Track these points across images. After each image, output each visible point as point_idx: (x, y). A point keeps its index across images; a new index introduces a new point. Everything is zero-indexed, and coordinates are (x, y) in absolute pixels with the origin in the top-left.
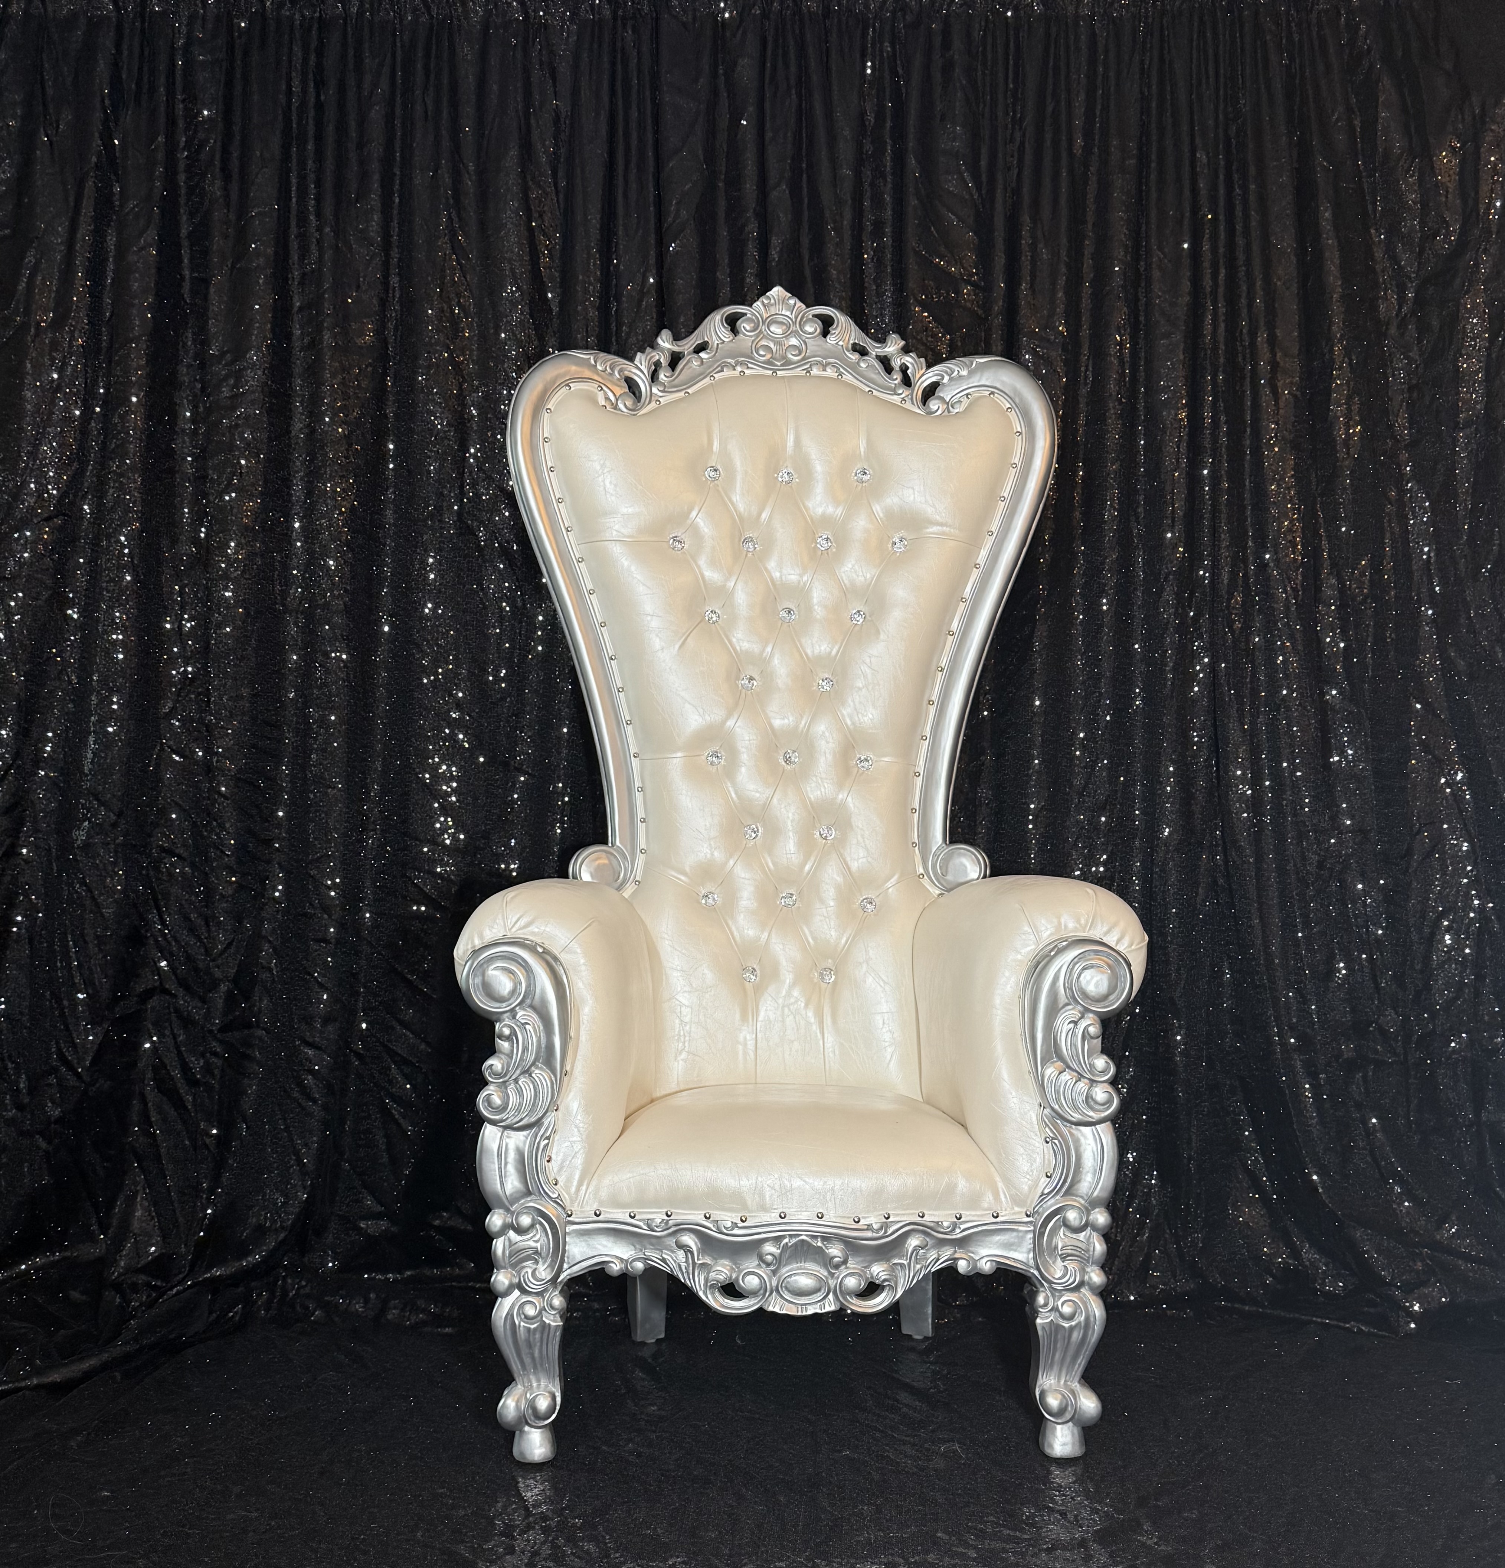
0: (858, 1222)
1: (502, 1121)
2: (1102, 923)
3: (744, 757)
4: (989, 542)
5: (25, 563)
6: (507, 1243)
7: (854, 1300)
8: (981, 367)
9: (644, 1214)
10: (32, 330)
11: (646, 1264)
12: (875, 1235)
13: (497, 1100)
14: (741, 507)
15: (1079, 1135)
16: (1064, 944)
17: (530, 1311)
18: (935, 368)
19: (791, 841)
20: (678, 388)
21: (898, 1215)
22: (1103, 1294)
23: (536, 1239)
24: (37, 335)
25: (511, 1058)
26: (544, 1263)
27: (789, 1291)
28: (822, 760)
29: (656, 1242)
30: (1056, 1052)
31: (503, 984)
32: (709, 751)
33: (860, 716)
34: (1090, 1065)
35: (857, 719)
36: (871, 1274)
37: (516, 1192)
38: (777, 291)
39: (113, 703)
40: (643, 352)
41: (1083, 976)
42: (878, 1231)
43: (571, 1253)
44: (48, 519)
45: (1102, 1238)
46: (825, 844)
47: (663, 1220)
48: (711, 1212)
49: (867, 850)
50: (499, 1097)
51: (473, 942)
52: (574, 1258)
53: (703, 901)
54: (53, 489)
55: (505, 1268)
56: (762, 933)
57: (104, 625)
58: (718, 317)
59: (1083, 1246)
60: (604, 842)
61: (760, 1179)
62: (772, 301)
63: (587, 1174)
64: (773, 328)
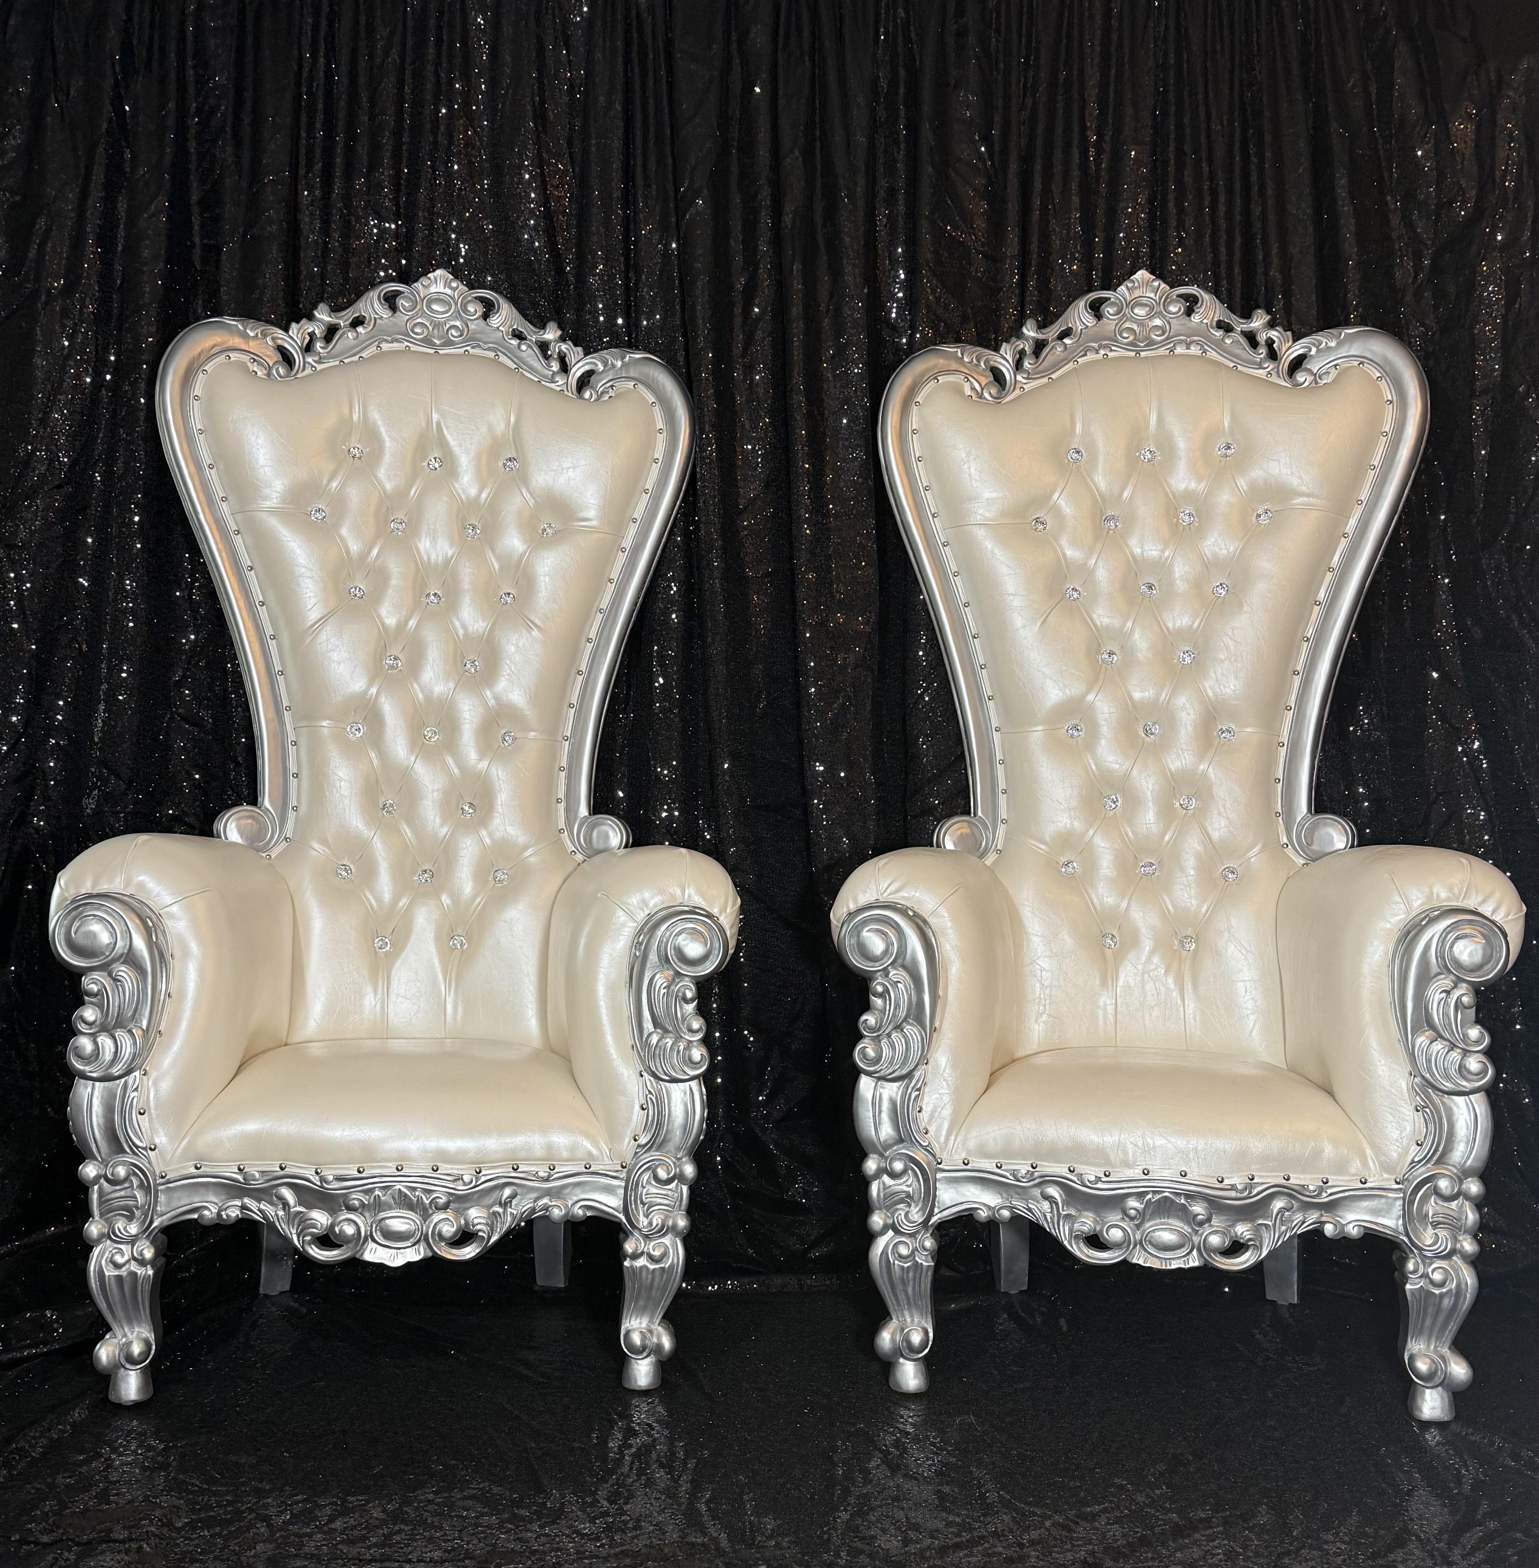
0: (1222, 1182)
1: (876, 1072)
2: (1477, 893)
3: (1105, 730)
4: (1358, 511)
6: (881, 1186)
7: (1218, 1258)
8: (1350, 338)
9: (1011, 1165)
11: (1012, 1212)
12: (1239, 1195)
13: (871, 1053)
15: (1452, 1105)
16: (1436, 913)
17: (904, 1251)
18: (1301, 341)
19: (1151, 812)
20: (1042, 374)
21: (1262, 1177)
23: (909, 1183)
24: (47, 302)
25: (884, 1014)
26: (916, 1206)
27: (1153, 1245)
28: (1183, 732)
29: (1022, 1192)
30: (1426, 1021)
31: (877, 945)
32: (1070, 724)
33: (1222, 687)
34: (1463, 1034)
35: (1218, 690)
36: (1236, 1233)
37: (890, 1139)
38: (1142, 275)
41: (1455, 946)
42: (1242, 1191)
43: (941, 1198)
44: (57, 487)
45: (1475, 1207)
46: (1185, 815)
47: (1028, 1171)
48: (1075, 1166)
49: (1229, 819)
50: (873, 1049)
51: (848, 906)
52: (944, 1203)
53: (1064, 870)
54: (64, 456)
55: (880, 1209)
56: (1122, 900)
58: (1082, 303)
59: (1455, 1215)
60: (968, 813)
61: (1123, 1136)
62: (1136, 284)
63: (955, 1125)
64: (1136, 311)
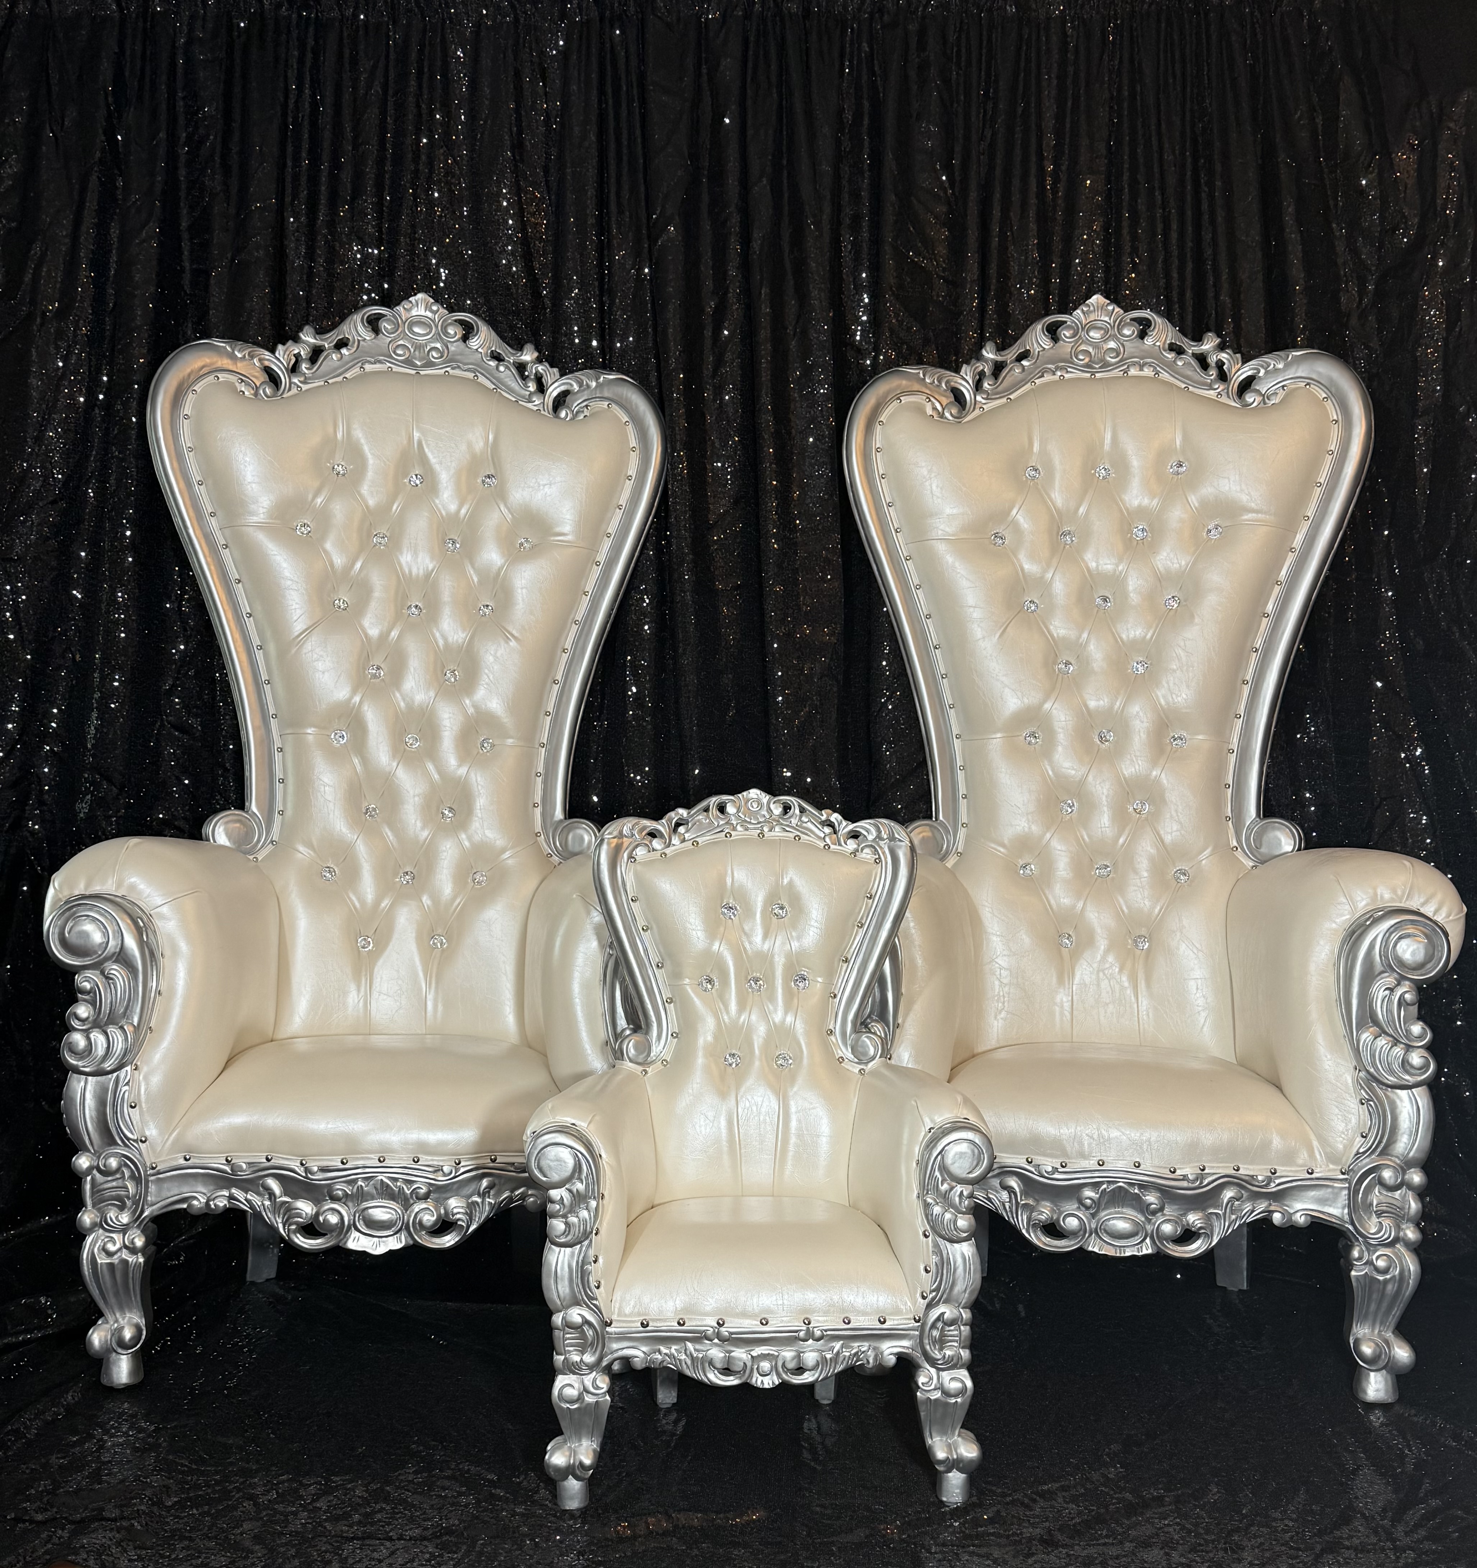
0: (1174, 1172)
2: (1419, 894)
3: (1062, 737)
4: (1305, 527)
7: (1171, 1246)
8: (1298, 360)
12: (1191, 1185)
14: (1060, 503)
15: (1395, 1098)
16: (1380, 913)
18: (1251, 363)
19: (1106, 816)
20: (1001, 395)
21: (1213, 1167)
22: (1418, 1249)
27: (1108, 1233)
28: (1137, 739)
30: (1371, 1017)
32: (1028, 731)
33: (1174, 696)
34: (1406, 1031)
35: (1171, 699)
36: (1187, 1222)
38: (1097, 299)
41: (1399, 945)
42: (1193, 1182)
45: (1417, 1197)
46: (1139, 819)
48: (1033, 1157)
49: (1181, 823)
53: (1022, 872)
54: (58, 473)
56: (1078, 901)
57: (107, 605)
58: (1039, 327)
59: (1399, 1204)
60: (930, 817)
61: (1079, 1128)
62: (1092, 308)
64: (1092, 334)
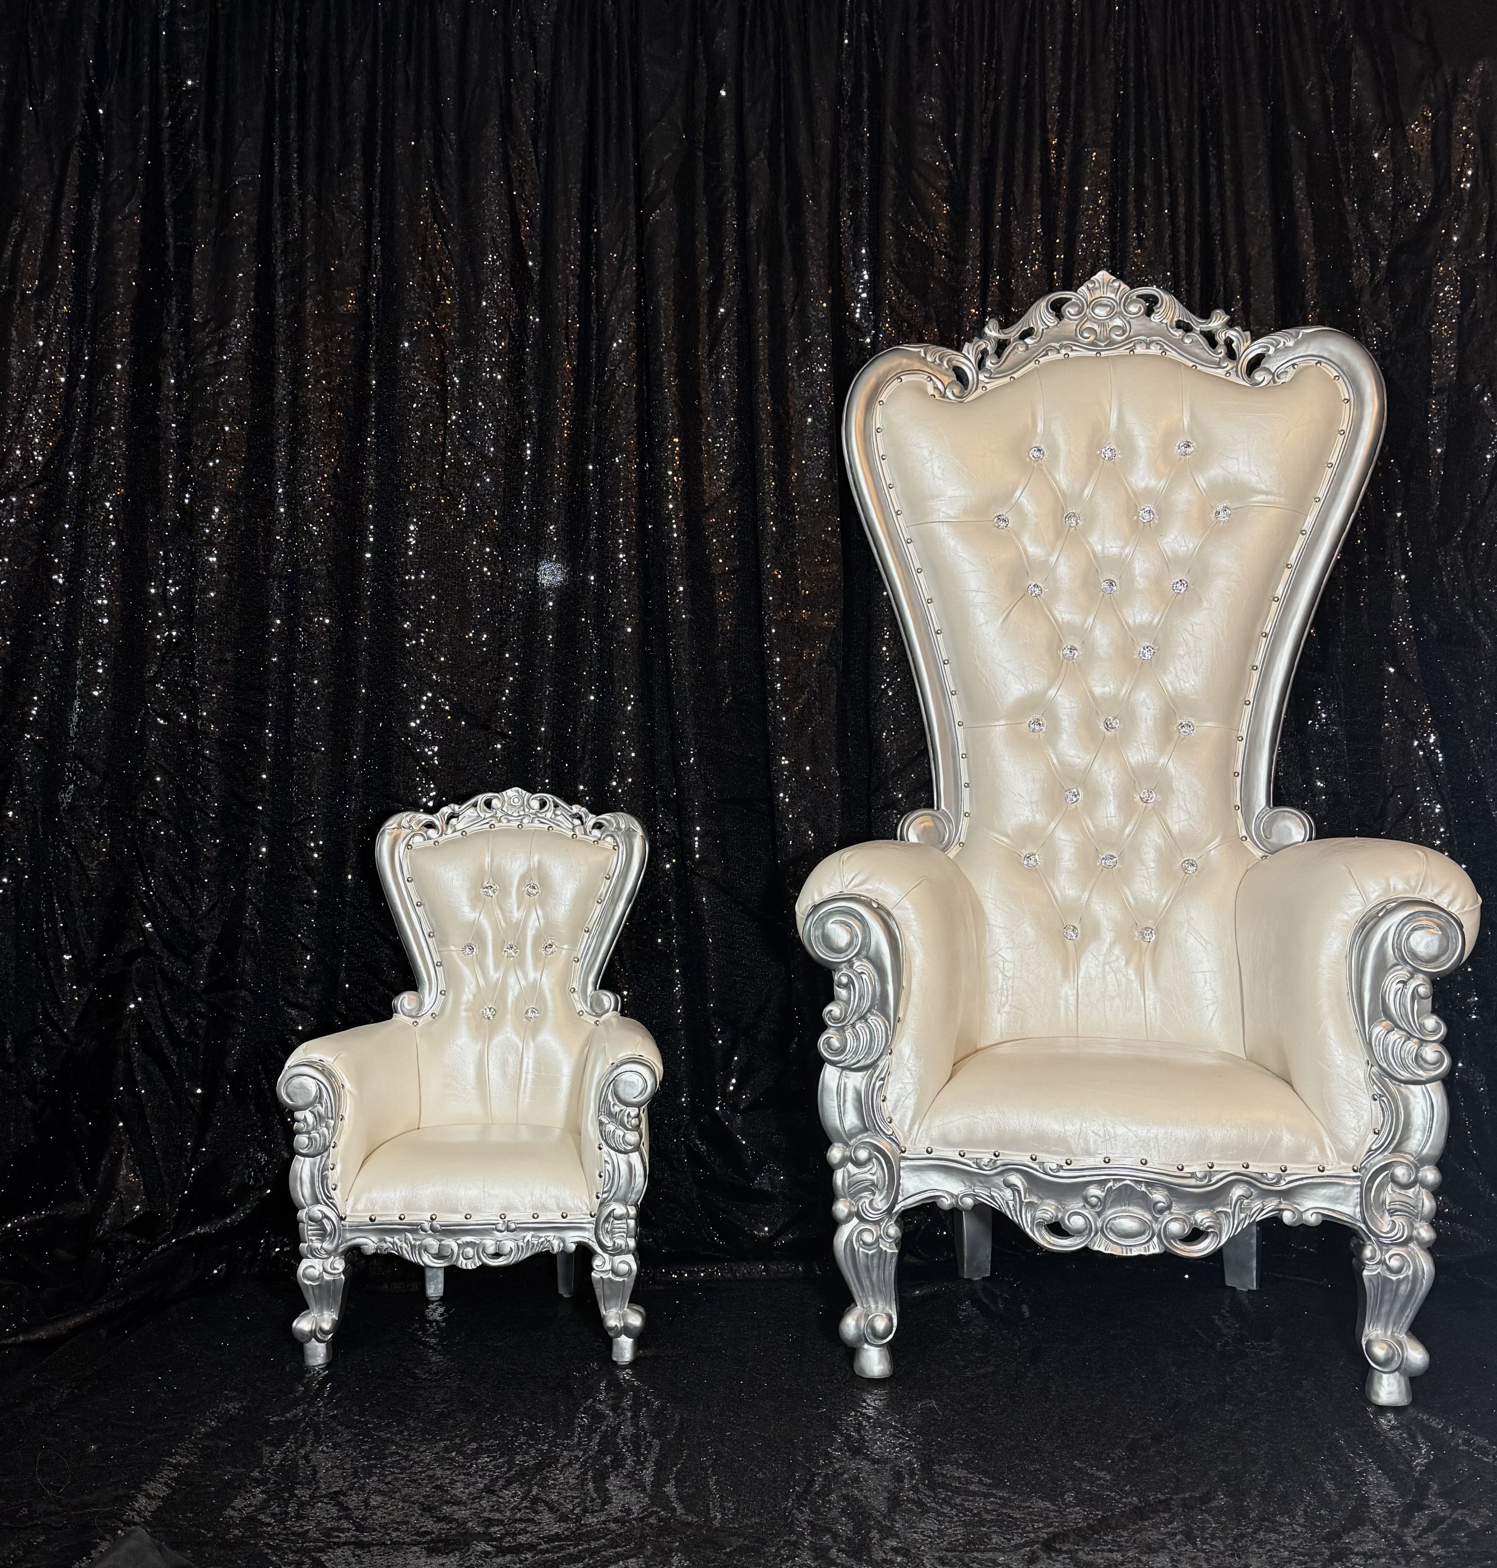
0: (1182, 1170)
1: (840, 1062)
2: (1433, 885)
3: (1066, 724)
4: (1316, 508)
5: (10, 529)
6: (846, 1175)
7: (1179, 1245)
8: (1307, 337)
9: (973, 1153)
10: (18, 297)
11: (975, 1200)
12: (1199, 1183)
13: (836, 1043)
14: (1064, 484)
15: (1408, 1094)
16: (1393, 905)
17: (868, 1238)
18: (1261, 340)
19: (1111, 805)
20: (1003, 373)
21: (1221, 1165)
22: (1432, 1249)
23: (873, 1171)
24: (22, 303)
25: (849, 1004)
26: (880, 1194)
27: (1113, 1232)
28: (1143, 726)
29: (985, 1180)
30: (1384, 1012)
31: (841, 936)
32: (1031, 719)
33: (1181, 682)
34: (1419, 1025)
35: (1178, 686)
36: (1196, 1221)
37: (855, 1128)
38: (1102, 275)
39: (98, 667)
40: (970, 341)
41: (1412, 936)
42: (1201, 1179)
43: (905, 1187)
44: (32, 486)
45: (1431, 1195)
46: (1146, 808)
47: (991, 1160)
48: (1037, 1154)
49: (1189, 812)
50: (837, 1039)
51: (812, 898)
52: (908, 1191)
53: (1025, 862)
54: (39, 455)
55: (844, 1197)
56: (1083, 892)
57: (89, 590)
58: (1043, 304)
59: (1412, 1202)
60: (931, 806)
61: (1084, 1125)
62: (1097, 285)
63: (919, 1115)
64: (1096, 311)
